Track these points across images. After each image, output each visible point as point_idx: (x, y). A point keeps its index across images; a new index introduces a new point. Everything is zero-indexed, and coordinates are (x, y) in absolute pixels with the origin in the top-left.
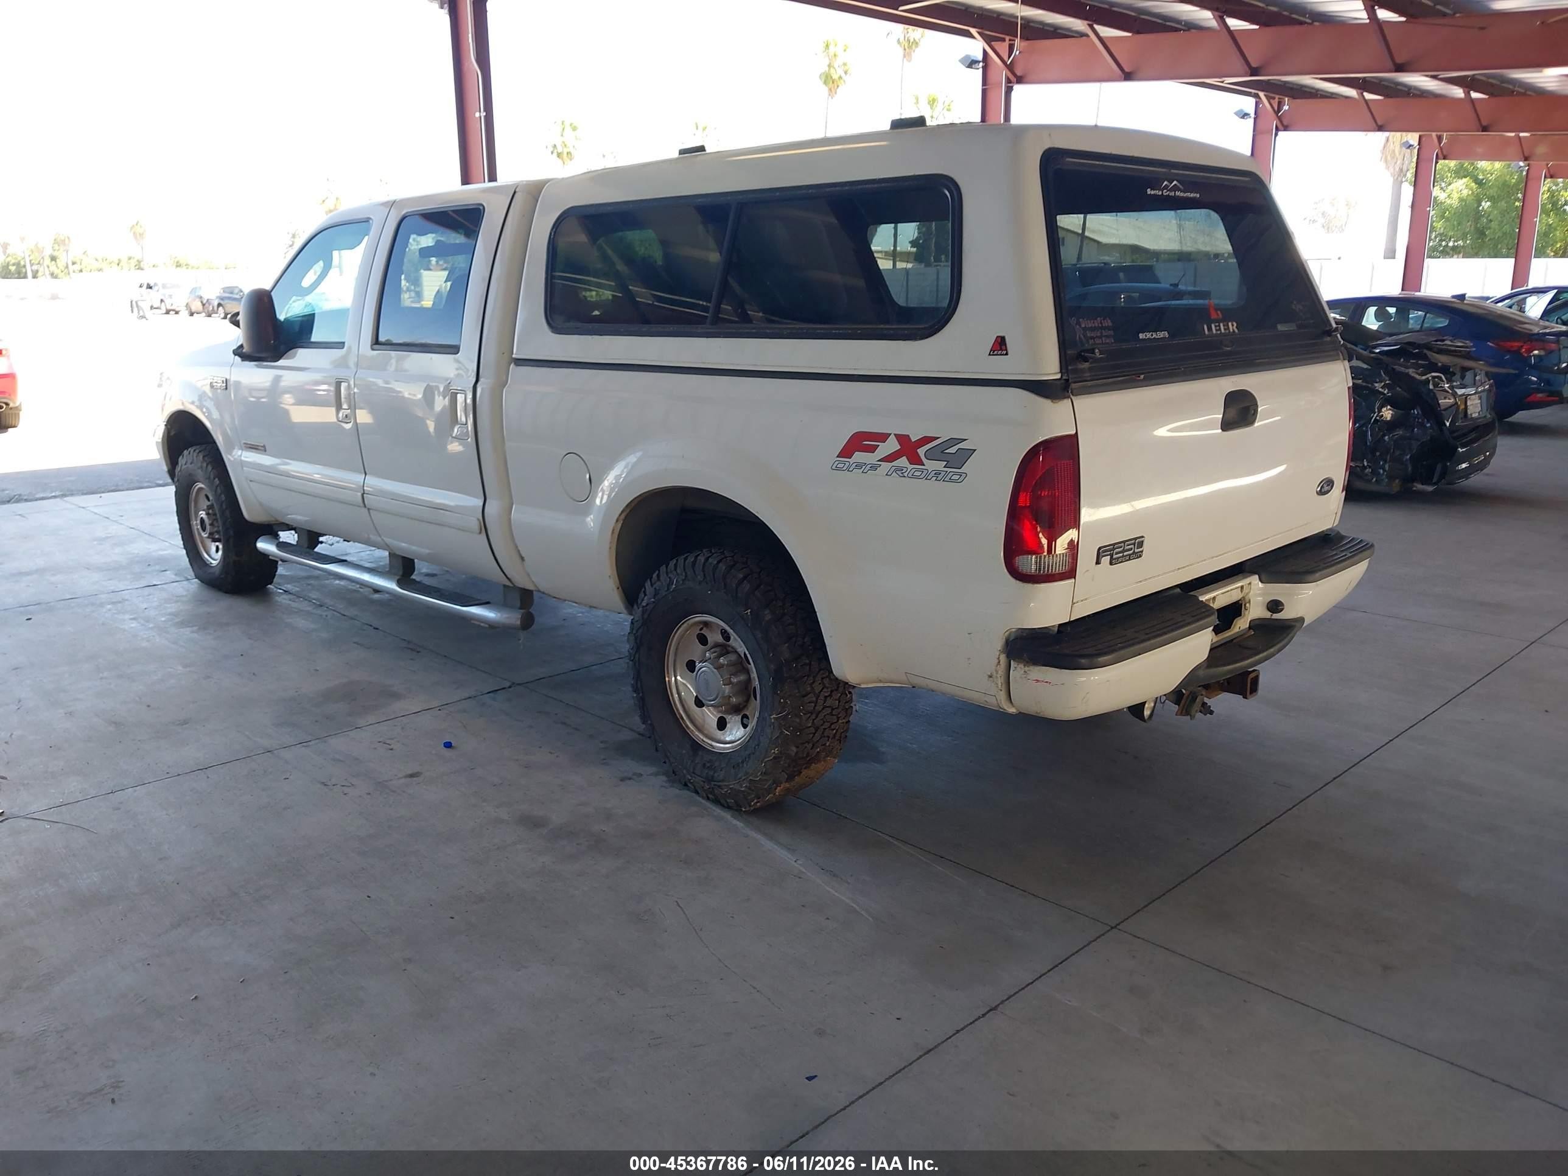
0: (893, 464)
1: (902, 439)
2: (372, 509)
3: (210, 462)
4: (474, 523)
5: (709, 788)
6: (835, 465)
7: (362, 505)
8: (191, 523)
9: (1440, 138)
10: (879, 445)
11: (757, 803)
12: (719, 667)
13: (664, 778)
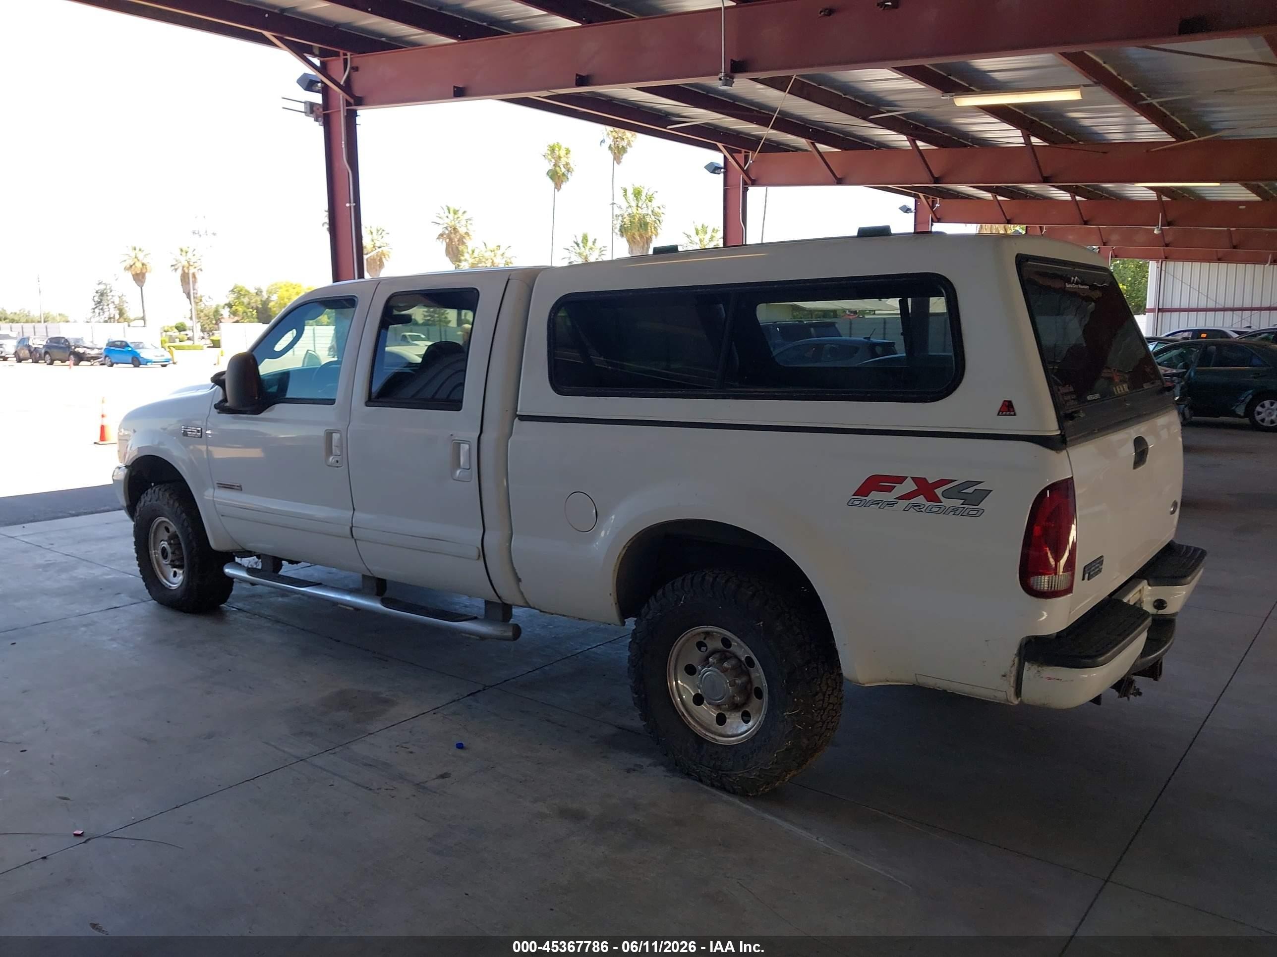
0: (911, 501)
1: (920, 482)
2: (359, 540)
3: (177, 499)
4: (474, 552)
5: (717, 777)
6: (851, 502)
7: (351, 536)
8: (150, 552)
9: (1041, 228)
10: (895, 486)
11: (765, 788)
12: (725, 671)
13: (663, 768)
